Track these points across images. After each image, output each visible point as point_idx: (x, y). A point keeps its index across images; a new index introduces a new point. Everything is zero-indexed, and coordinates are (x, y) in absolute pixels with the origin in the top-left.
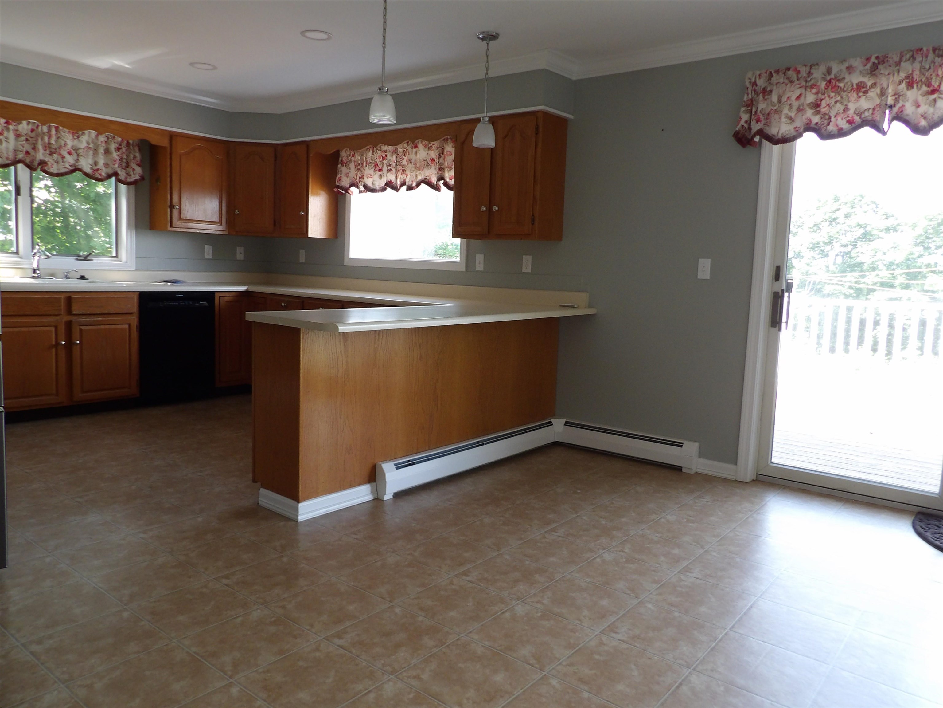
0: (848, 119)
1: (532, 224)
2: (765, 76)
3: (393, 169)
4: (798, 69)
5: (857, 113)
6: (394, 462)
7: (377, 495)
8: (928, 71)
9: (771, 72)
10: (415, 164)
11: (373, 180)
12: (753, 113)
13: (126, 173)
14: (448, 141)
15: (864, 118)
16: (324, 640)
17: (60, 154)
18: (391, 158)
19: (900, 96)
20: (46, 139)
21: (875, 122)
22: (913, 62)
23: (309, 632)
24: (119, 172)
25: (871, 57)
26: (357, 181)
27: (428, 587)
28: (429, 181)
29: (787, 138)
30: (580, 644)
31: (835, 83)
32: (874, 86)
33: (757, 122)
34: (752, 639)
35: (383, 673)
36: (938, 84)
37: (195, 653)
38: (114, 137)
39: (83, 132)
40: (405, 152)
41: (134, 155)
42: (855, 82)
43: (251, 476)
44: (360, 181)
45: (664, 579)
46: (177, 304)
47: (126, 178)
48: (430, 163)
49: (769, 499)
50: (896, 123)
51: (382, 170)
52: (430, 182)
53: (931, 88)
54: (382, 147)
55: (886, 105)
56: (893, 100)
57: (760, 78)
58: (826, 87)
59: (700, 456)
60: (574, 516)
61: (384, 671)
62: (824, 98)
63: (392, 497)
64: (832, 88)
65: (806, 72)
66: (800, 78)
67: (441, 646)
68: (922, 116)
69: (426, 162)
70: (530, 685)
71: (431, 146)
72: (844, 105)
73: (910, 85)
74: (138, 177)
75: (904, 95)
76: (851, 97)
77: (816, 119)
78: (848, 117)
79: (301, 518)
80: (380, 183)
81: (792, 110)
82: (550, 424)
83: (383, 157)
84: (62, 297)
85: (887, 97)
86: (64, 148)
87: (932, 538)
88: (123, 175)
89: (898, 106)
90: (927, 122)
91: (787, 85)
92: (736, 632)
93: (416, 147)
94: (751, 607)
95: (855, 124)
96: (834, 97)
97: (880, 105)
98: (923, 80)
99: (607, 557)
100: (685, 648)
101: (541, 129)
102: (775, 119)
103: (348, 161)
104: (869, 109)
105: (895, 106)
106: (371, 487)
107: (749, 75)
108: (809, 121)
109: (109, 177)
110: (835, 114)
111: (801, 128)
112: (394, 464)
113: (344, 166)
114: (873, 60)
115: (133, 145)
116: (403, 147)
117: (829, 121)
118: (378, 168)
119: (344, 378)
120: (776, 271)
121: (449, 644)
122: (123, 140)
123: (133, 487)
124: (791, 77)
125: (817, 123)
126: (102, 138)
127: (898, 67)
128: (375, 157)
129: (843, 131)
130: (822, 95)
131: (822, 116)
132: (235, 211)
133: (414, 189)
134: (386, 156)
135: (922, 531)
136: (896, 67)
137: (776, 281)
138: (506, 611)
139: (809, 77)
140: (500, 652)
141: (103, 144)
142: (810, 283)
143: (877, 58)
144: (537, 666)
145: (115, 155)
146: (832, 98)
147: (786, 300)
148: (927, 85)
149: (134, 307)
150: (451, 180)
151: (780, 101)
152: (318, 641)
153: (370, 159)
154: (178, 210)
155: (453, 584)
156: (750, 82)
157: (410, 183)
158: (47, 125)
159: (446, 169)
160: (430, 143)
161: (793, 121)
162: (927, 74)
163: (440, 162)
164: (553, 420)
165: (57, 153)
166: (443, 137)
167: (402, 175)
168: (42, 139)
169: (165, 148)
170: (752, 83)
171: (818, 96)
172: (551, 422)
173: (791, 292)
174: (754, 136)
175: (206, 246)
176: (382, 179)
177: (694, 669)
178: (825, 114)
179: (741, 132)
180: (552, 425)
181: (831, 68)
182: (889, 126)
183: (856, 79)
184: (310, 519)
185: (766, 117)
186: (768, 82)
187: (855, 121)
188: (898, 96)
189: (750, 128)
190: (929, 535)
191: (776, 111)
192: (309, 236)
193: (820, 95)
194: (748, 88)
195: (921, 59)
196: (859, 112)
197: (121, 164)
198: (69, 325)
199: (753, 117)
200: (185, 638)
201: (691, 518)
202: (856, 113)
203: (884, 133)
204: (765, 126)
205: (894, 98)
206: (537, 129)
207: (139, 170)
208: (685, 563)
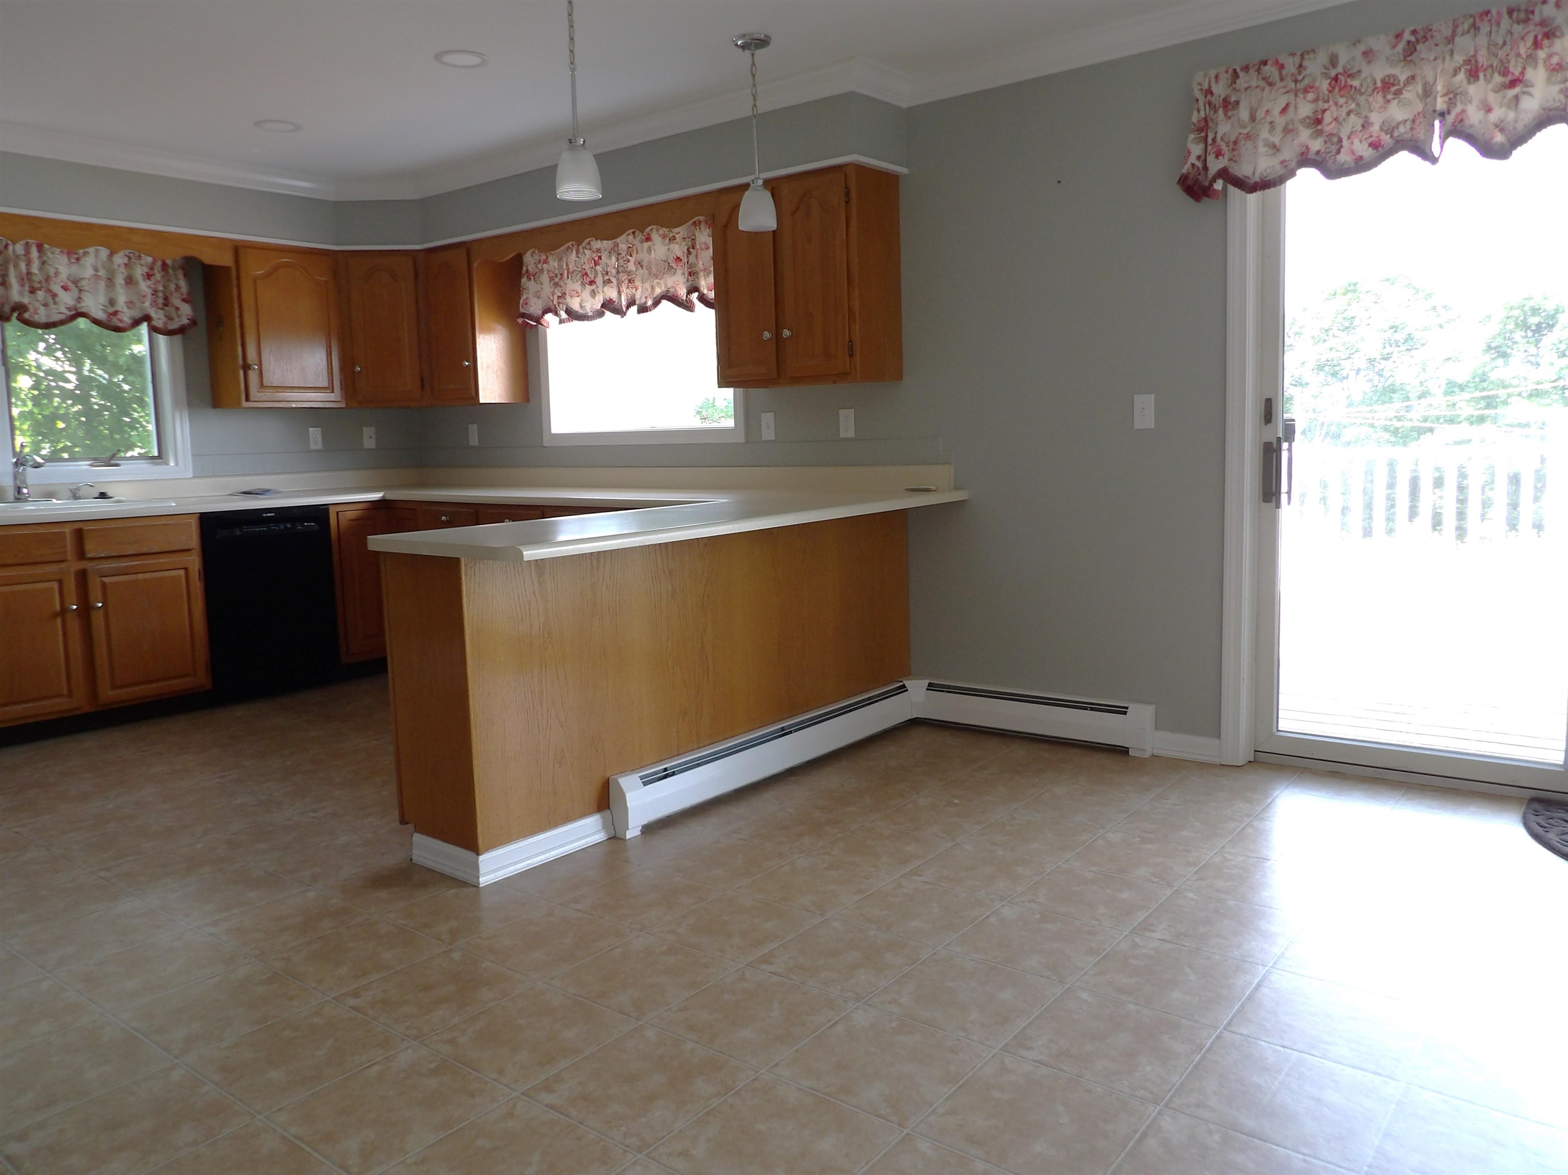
0: (1371, 140)
1: (851, 356)
2: (1225, 78)
3: (613, 280)
4: (1281, 62)
5: (1386, 129)
6: (638, 773)
7: (614, 832)
8: (1501, 48)
9: (1235, 70)
10: (649, 269)
11: (582, 301)
12: (1210, 141)
13: (166, 316)
14: (702, 226)
15: (1398, 136)
16: (522, 1097)
17: (49, 291)
18: (608, 262)
19: (1457, 94)
20: (23, 266)
21: (1416, 141)
22: (1476, 36)
23: (496, 1083)
24: (153, 314)
25: (1403, 31)
26: (554, 303)
27: (703, 988)
28: (673, 295)
29: (1269, 180)
30: (967, 1074)
31: (1346, 82)
32: (1412, 81)
33: (1217, 157)
34: (1263, 1043)
35: (625, 1151)
36: (1520, 69)
37: (295, 1137)
38: (140, 256)
39: (86, 250)
40: (630, 249)
41: (176, 284)
42: (1379, 76)
43: (396, 812)
44: (559, 303)
45: (1106, 947)
46: (265, 529)
47: (165, 324)
48: (674, 265)
49: (1278, 792)
50: (1452, 141)
51: (595, 283)
52: (676, 297)
53: (1510, 78)
54: (592, 243)
55: (1435, 111)
56: (1446, 102)
57: (1217, 82)
58: (1331, 89)
59: (1157, 728)
60: (950, 845)
61: (627, 1146)
62: (1327, 108)
63: (640, 833)
64: (1340, 91)
65: (1294, 65)
66: (1286, 76)
67: (727, 1094)
68: (1497, 126)
69: (666, 264)
70: (882, 1154)
71: (674, 236)
72: (1363, 117)
73: (1473, 75)
74: (185, 321)
75: (1465, 93)
76: (1374, 103)
77: (1316, 145)
78: (1371, 136)
79: (485, 880)
80: (593, 304)
81: (1274, 132)
82: (903, 689)
83: (594, 260)
84: (67, 530)
85: (1435, 98)
86: (54, 279)
87: (1558, 842)
88: (159, 319)
89: (1454, 113)
90: (1506, 137)
91: (1263, 90)
92: (1234, 1033)
93: (648, 239)
94: (1259, 985)
95: (1384, 148)
96: (1344, 106)
97: (1423, 114)
98: (1495, 65)
99: (1008, 912)
100: (1148, 1068)
101: (854, 195)
102: (1247, 150)
103: (538, 271)
104: (1406, 121)
105: (1449, 112)
106: (602, 817)
107: (1199, 77)
108: (1304, 148)
109: (136, 323)
110: (1348, 134)
111: (1292, 161)
112: (640, 777)
113: (530, 279)
114: (1407, 36)
115: (174, 269)
116: (627, 241)
117: (1339, 145)
118: (588, 279)
119: (543, 637)
120: (1265, 407)
121: (739, 1090)
122: (155, 260)
123: (199, 846)
124: (1270, 76)
125: (1318, 152)
126: (120, 259)
127: (1450, 47)
128: (582, 262)
129: (1363, 162)
130: (1325, 102)
131: (1327, 139)
132: (354, 367)
133: (650, 311)
134: (600, 258)
135: (1540, 831)
136: (1447, 45)
137: (1266, 424)
138: (836, 1023)
139: (1300, 73)
140: (828, 1098)
141: (122, 269)
142: (1323, 424)
143: (1414, 32)
144: (893, 1118)
145: (144, 287)
146: (1341, 106)
147: (1285, 455)
148: (1502, 73)
149: (192, 538)
150: (711, 291)
151: (1253, 118)
152: (511, 1099)
153: (573, 264)
154: (257, 372)
155: (745, 980)
156: (1201, 90)
157: (643, 301)
158: (21, 243)
159: (702, 274)
160: (671, 231)
161: (1278, 150)
162: (1500, 53)
163: (689, 263)
164: (907, 683)
165: (43, 289)
166: (693, 218)
167: (628, 288)
168: (16, 266)
169: (226, 269)
170: (1204, 92)
171: (1317, 104)
172: (904, 686)
173: (1294, 441)
174: (1214, 180)
175: (311, 429)
176: (597, 298)
177: (1166, 1105)
178: (1332, 134)
179: (1191, 176)
180: (907, 690)
181: (1337, 56)
182: (1442, 147)
183: (1380, 71)
184: (499, 881)
185: (1231, 148)
186: (1231, 88)
187: (1382, 143)
188: (1453, 95)
189: (1206, 168)
190: (1552, 836)
191: (1248, 137)
192: (482, 401)
193: (1320, 103)
194: (1197, 100)
195: (1489, 29)
196: (1389, 126)
197: (154, 301)
198: (82, 577)
199: (1209, 148)
200: (280, 1109)
201: (1147, 835)
202: (1383, 130)
203: (1434, 160)
204: (1231, 162)
205: (1446, 99)
206: (848, 194)
207: (186, 310)
208: (1141, 916)
